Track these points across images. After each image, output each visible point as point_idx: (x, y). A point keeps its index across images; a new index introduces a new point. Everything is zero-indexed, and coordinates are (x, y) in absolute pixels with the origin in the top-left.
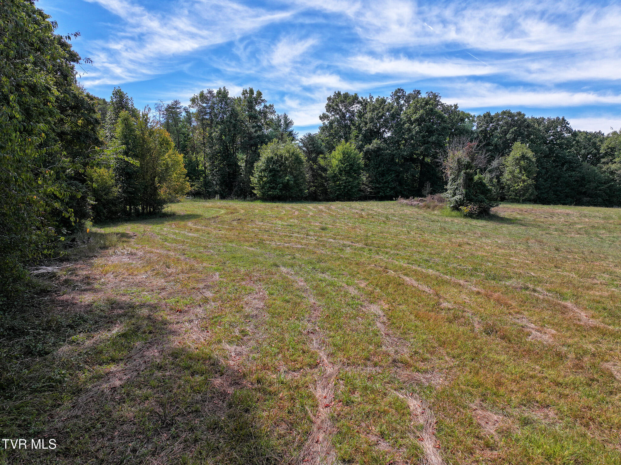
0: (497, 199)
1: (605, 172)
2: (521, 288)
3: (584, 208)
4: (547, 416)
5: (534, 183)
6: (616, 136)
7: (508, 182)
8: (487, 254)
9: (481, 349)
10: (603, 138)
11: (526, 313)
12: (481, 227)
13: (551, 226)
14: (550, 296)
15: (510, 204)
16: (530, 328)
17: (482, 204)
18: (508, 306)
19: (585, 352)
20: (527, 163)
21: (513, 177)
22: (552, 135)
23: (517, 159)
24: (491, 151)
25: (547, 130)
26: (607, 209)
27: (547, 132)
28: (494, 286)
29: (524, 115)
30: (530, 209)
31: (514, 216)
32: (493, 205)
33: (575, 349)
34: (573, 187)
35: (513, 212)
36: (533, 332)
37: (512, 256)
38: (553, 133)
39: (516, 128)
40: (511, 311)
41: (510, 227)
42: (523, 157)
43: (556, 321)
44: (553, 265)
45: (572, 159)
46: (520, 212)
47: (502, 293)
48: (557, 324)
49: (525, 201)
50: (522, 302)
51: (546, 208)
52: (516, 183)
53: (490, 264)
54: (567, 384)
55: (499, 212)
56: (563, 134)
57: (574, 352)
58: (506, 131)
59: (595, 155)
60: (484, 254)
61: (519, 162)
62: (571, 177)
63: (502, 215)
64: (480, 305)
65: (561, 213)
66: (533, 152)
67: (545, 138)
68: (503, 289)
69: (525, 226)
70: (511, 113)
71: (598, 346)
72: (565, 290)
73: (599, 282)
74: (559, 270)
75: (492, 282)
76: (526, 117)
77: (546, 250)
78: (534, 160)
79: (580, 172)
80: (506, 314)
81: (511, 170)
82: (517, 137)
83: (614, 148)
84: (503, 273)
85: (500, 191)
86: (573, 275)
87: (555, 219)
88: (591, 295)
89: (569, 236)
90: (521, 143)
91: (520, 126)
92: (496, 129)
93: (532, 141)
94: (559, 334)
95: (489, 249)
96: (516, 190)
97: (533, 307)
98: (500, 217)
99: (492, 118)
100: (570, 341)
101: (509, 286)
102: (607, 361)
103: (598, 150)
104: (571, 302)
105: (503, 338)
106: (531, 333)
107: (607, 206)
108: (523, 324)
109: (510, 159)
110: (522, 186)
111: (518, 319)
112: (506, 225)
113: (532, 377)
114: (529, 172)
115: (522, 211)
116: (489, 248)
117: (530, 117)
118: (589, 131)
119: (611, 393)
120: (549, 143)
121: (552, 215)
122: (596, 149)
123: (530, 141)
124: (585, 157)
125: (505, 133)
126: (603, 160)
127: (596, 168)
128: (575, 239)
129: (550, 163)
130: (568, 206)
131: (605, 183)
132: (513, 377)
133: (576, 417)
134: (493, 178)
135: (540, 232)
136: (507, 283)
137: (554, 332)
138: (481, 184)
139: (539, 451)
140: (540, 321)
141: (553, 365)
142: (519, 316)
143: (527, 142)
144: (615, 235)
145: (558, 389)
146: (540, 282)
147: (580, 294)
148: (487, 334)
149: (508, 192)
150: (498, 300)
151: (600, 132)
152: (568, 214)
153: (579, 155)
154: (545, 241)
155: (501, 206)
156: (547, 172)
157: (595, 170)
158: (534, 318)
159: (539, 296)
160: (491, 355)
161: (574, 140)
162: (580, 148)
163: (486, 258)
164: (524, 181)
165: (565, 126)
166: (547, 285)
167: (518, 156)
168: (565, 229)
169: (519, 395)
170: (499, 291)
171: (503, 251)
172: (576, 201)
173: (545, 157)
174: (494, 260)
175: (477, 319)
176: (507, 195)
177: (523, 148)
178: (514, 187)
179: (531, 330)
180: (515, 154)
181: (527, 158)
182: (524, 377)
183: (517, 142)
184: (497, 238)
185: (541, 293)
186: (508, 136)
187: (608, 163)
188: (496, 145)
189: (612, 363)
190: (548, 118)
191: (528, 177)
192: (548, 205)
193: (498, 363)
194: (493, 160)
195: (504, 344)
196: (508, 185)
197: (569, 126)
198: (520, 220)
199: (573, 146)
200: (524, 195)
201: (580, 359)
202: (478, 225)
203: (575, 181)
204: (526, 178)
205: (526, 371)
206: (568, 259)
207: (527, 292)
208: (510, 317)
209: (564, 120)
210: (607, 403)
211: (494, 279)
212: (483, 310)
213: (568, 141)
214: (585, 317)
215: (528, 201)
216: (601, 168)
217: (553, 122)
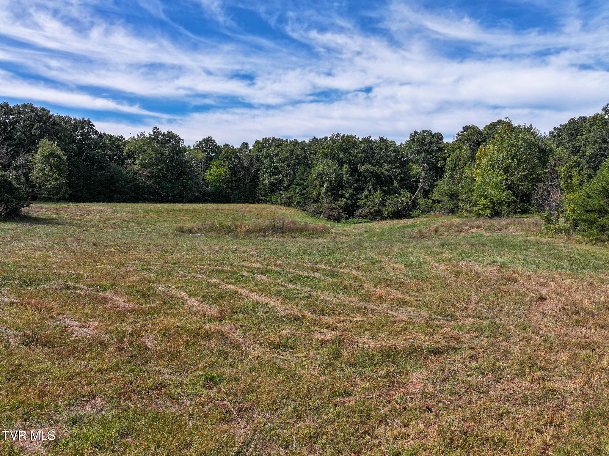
0: (27, 198)
1: (129, 172)
2: (62, 288)
3: (116, 204)
4: (95, 406)
5: (67, 181)
6: (134, 141)
7: (39, 181)
8: (20, 259)
9: (20, 364)
10: (125, 142)
11: (68, 312)
12: (11, 230)
13: (87, 223)
14: (91, 291)
15: (44, 204)
16: (73, 326)
17: (10, 204)
18: (48, 310)
19: (125, 334)
20: (57, 161)
21: (43, 174)
22: (80, 135)
23: (46, 156)
24: (13, 145)
25: (75, 129)
26: (134, 204)
27: (75, 131)
28: (31, 292)
29: (49, 112)
30: (66, 207)
31: (49, 216)
32: (23, 204)
33: (116, 334)
34: (104, 185)
35: (47, 211)
36: (77, 329)
37: (50, 257)
38: (81, 133)
39: (41, 124)
40: (53, 314)
41: (46, 227)
42: (53, 155)
43: (98, 312)
44: (92, 260)
45: (101, 159)
46: (55, 211)
47: (41, 298)
48: (99, 315)
49: (59, 200)
50: (63, 302)
51: (81, 206)
52: (47, 181)
53: (24, 269)
54: (111, 368)
55: (31, 212)
56: (90, 135)
57: (116, 337)
58: (29, 126)
59: (119, 157)
60: (17, 259)
61: (49, 160)
62: (102, 176)
63: (35, 215)
64: (16, 316)
65: (96, 210)
66: (62, 150)
67: (74, 137)
68: (42, 293)
69: (62, 225)
70: (34, 108)
71: (134, 325)
72: (104, 282)
73: (132, 269)
74: (98, 264)
75: (29, 288)
76: (51, 113)
77: (85, 247)
78: (64, 158)
79: (109, 171)
80: (47, 319)
81: (40, 168)
82: (44, 133)
83: (134, 151)
84: (40, 277)
85: (29, 189)
86: (111, 266)
87: (91, 215)
88: (126, 282)
89: (105, 231)
90: (49, 140)
91: (45, 122)
92: (17, 122)
93: (60, 138)
94: (102, 324)
95: (23, 254)
96: (49, 188)
97: (75, 304)
98: (33, 218)
99: (11, 110)
100: (112, 328)
101: (48, 289)
102: (143, 336)
103: (122, 152)
104: (110, 292)
105: (44, 345)
106: (75, 331)
107: (134, 202)
108: (66, 324)
109: (38, 156)
110: (54, 185)
111: (61, 320)
112: (41, 226)
113: (78, 374)
114: (60, 170)
115: (57, 209)
116: (22, 252)
117: (56, 115)
118: (112, 135)
119: (147, 362)
120: (78, 142)
121: (88, 212)
122: (120, 151)
123: (58, 139)
124: (112, 157)
125: (30, 127)
126: (127, 162)
127: (121, 168)
128: (110, 234)
129: (80, 162)
130: (102, 203)
131: (130, 182)
132: (59, 381)
133: (120, 396)
134: (20, 175)
135: (77, 230)
136: (46, 286)
137: (96, 323)
138: (6, 182)
139: (88, 443)
140: (83, 317)
141: (98, 355)
142: (61, 317)
143: (55, 140)
144: (142, 226)
145: (103, 376)
146: (80, 279)
147: (117, 283)
148: (26, 346)
149: (40, 191)
150: (37, 307)
151: (121, 137)
152: (102, 211)
153: (107, 156)
154: (83, 237)
155: (32, 206)
156: (79, 170)
157: (121, 170)
158: (77, 315)
159: (81, 292)
160: (31, 367)
161: (101, 142)
162: (107, 149)
163: (19, 264)
164: (56, 179)
165: (91, 128)
166: (88, 280)
167: (46, 153)
168: (101, 225)
169: (66, 397)
170: (37, 297)
171: (39, 253)
172: (108, 199)
173: (75, 156)
174: (30, 265)
175: (11, 333)
176: (39, 194)
177: (51, 146)
178: (46, 185)
179: (74, 328)
180: (43, 152)
181: (57, 156)
182: (70, 377)
183: (43, 138)
184: (32, 240)
185: (83, 289)
186: (33, 131)
187: (131, 165)
188: (20, 140)
189: (146, 336)
190: (74, 118)
191: (60, 176)
192: (83, 202)
193: (41, 373)
194: (18, 156)
195: (47, 350)
196: (39, 184)
197: (95, 128)
198: (56, 219)
199: (100, 147)
200: (57, 194)
201: (121, 342)
202: (7, 227)
203: (106, 180)
204: (58, 177)
205: (72, 370)
206: (106, 252)
207: (68, 291)
208: (52, 321)
209: (89, 121)
210: (144, 372)
211: (31, 284)
212: (19, 321)
213: (95, 142)
214: (123, 303)
215: (62, 199)
216: (126, 168)
217: (80, 122)
